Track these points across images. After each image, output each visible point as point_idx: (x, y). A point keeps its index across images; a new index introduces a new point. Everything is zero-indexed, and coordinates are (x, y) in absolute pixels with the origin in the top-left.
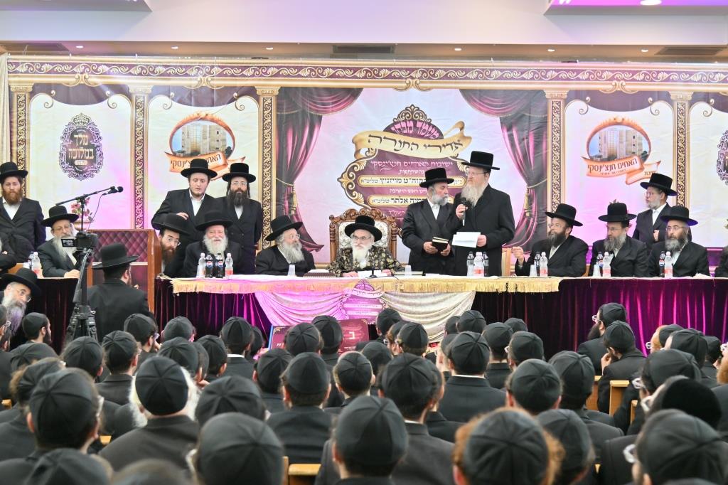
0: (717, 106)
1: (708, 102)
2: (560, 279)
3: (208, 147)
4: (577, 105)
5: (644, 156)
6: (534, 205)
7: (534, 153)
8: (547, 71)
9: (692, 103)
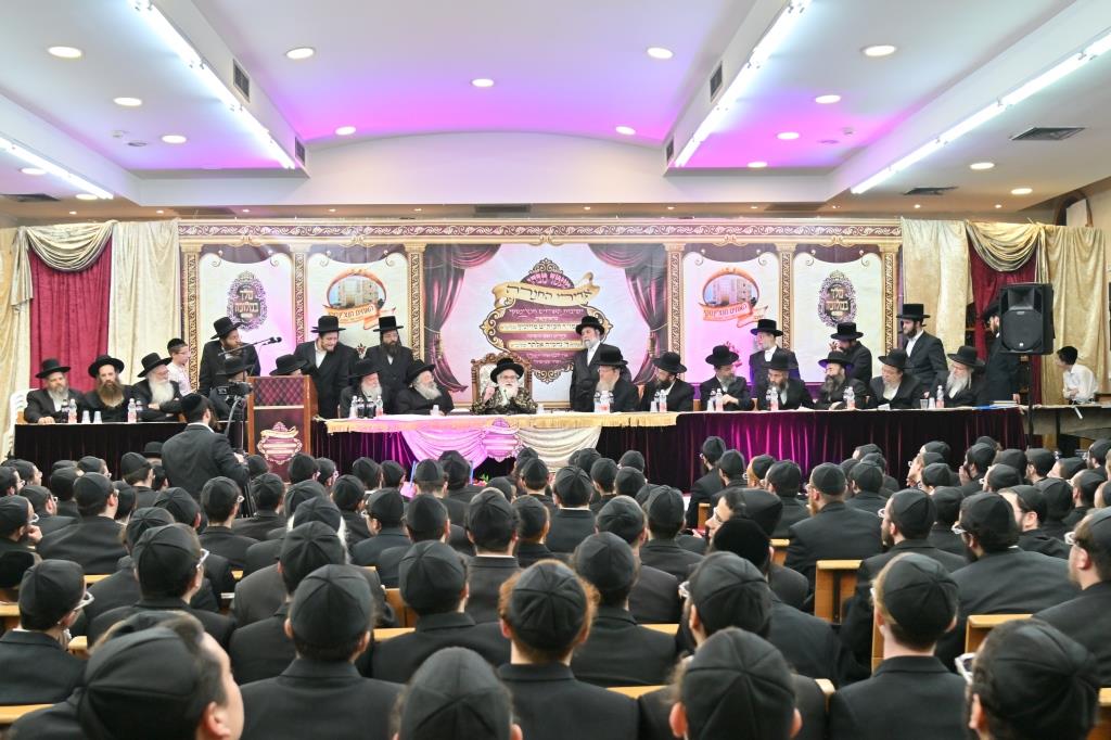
0: (817, 256)
1: (810, 253)
2: (677, 414)
3: (361, 300)
4: (693, 257)
5: (753, 302)
6: (656, 347)
7: (656, 300)
8: (667, 226)
9: (796, 254)
